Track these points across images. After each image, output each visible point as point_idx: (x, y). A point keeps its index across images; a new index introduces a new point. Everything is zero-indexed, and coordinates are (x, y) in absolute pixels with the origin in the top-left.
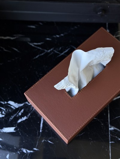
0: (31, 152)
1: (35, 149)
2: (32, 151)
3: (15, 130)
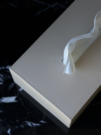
0: (37, 126)
1: (42, 122)
2: (38, 125)
3: (16, 99)
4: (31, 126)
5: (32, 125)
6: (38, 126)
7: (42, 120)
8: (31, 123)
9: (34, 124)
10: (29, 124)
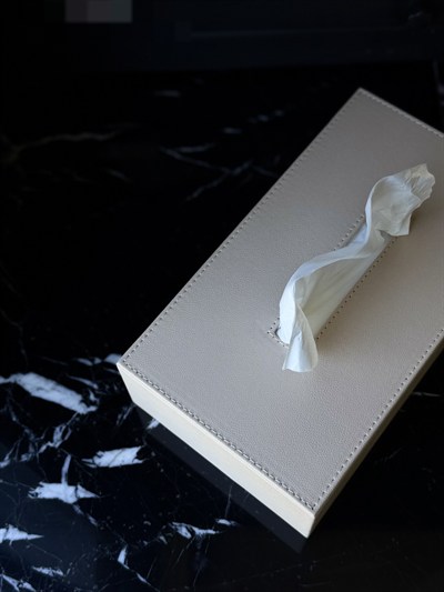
0: (208, 535)
1: (223, 521)
2: (211, 532)
3: (139, 456)
4: (189, 536)
5: (192, 533)
6: (212, 535)
7: (223, 518)
8: (189, 526)
9: (198, 531)
10: (184, 532)
